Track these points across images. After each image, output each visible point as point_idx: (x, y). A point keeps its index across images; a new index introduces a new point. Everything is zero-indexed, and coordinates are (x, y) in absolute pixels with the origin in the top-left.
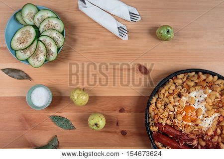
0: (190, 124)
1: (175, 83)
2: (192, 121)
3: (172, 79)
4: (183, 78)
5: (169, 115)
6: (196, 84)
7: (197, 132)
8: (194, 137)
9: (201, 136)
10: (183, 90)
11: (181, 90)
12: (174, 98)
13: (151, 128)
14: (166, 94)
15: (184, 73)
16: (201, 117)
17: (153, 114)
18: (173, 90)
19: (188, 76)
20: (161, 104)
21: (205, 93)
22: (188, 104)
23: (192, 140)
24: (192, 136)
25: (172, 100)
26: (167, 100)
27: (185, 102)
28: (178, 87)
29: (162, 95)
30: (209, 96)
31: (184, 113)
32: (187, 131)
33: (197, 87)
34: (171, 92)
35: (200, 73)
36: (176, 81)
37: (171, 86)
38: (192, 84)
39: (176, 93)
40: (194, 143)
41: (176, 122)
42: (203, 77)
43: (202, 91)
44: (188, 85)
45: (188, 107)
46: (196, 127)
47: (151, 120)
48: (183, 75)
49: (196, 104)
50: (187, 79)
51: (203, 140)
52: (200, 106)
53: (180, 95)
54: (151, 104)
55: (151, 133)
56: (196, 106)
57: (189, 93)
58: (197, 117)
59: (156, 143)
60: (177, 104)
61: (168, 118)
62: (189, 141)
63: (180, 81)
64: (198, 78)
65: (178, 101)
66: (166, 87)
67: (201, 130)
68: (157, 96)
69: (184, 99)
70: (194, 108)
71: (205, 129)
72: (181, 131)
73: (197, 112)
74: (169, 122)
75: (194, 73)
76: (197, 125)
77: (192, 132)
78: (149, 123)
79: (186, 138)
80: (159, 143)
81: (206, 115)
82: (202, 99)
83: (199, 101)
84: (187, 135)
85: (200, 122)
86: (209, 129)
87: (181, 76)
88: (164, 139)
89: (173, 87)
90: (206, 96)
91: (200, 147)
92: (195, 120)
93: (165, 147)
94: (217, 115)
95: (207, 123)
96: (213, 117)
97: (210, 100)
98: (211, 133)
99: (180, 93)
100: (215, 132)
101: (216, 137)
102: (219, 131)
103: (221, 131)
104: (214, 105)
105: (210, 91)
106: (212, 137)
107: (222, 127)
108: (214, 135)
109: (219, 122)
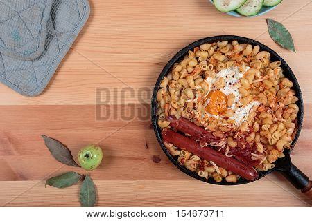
0: (217, 117)
1: (197, 58)
2: (219, 113)
3: (192, 50)
4: (210, 49)
5: (186, 104)
6: (229, 59)
7: (225, 129)
8: (222, 136)
9: (231, 134)
10: (207, 67)
11: (204, 67)
12: (195, 80)
13: (160, 123)
14: (184, 73)
15: (211, 42)
16: (233, 107)
17: (162, 102)
18: (194, 67)
19: (218, 47)
20: (175, 88)
21: (240, 72)
22: (216, 88)
23: (218, 139)
24: (218, 134)
25: (192, 83)
26: (183, 82)
27: (210, 85)
28: (201, 64)
29: (177, 74)
30: (246, 76)
31: (208, 101)
32: (211, 127)
33: (228, 63)
34: (190, 70)
35: (235, 42)
36: (199, 54)
37: (190, 61)
38: (222, 58)
39: (197, 72)
40: (220, 144)
41: (196, 113)
42: (239, 48)
43: (236, 68)
44: (216, 61)
45: (215, 91)
46: (225, 121)
47: (160, 111)
48: (210, 45)
49: (227, 88)
50: (215, 51)
51: (234, 139)
52: (232, 91)
53: (203, 76)
54: (160, 88)
55: (160, 130)
56: (226, 91)
57: (217, 72)
58: (227, 106)
59: (166, 144)
60: (198, 87)
61: (185, 108)
62: (214, 140)
63: (205, 55)
64: (231, 50)
65: (200, 84)
66: (184, 63)
67: (232, 125)
68: (170, 77)
69: (210, 81)
70: (224, 95)
71: (238, 124)
72: (203, 127)
73: (227, 100)
74: (185, 115)
75: (225, 43)
76: (226, 118)
77: (218, 129)
78: (158, 116)
79: (210, 136)
80: (171, 145)
81: (240, 104)
82: (234, 80)
83: (230, 84)
84: (211, 133)
85: (231, 113)
86: (243, 124)
87: (205, 46)
88: (180, 139)
89: (193, 63)
90: (241, 75)
91: (228, 149)
92: (224, 111)
93: (180, 150)
94: (256, 103)
95: (241, 116)
96: (250, 106)
97: (246, 82)
98: (245, 128)
99: (204, 71)
100: (251, 127)
101: (253, 135)
102: (257, 126)
103: (260, 126)
104: (252, 89)
105: (248, 68)
106: (247, 134)
107: (262, 120)
108: (250, 132)
109: (258, 113)
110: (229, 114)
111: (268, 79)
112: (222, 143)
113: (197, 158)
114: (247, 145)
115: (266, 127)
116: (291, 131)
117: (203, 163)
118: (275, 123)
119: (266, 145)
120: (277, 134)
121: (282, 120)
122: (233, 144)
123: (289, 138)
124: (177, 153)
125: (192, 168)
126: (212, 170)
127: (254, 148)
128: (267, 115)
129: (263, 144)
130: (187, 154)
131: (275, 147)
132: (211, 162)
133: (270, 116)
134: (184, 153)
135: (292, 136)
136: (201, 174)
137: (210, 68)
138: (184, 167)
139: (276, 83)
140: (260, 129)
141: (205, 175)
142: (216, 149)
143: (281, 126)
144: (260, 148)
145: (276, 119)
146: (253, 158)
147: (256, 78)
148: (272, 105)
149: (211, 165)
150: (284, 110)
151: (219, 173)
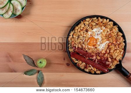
0: (92, 47)
1: (84, 24)
2: (93, 46)
3: (83, 21)
4: (89, 21)
5: (80, 42)
6: (97, 24)
7: (96, 52)
8: (94, 55)
9: (98, 54)
10: (88, 28)
11: (87, 27)
12: (83, 33)
13: (70, 50)
14: (79, 30)
16: (99, 43)
17: (70, 41)
18: (83, 28)
19: (93, 20)
20: (76, 36)
21: (101, 29)
22: (92, 36)
23: (93, 56)
24: (93, 54)
25: (82, 33)
26: (79, 33)
29: (76, 30)
30: (104, 31)
31: (89, 41)
32: (90, 51)
33: (97, 26)
34: (82, 29)
35: (99, 18)
36: (85, 22)
37: (82, 25)
38: (94, 24)
39: (84, 30)
41: (84, 45)
42: (101, 20)
43: (100, 28)
44: (92, 25)
46: (95, 49)
47: (70, 45)
48: (89, 19)
49: (96, 36)
51: (99, 56)
52: (98, 37)
53: (87, 31)
54: (70, 36)
55: (70, 52)
56: (96, 37)
57: (93, 29)
58: (96, 43)
59: (72, 58)
60: (85, 35)
61: (79, 44)
62: (91, 56)
63: (88, 23)
64: (98, 21)
65: (86, 34)
66: (79, 26)
67: (98, 51)
68: (74, 31)
69: (89, 33)
70: (95, 38)
71: (101, 50)
72: (87, 51)
73: (96, 40)
74: (80, 46)
75: (96, 18)
76: (96, 48)
77: (93, 52)
78: (69, 47)
79: (89, 55)
80: (74, 58)
81: (101, 42)
82: (99, 33)
83: (97, 34)
86: (103, 50)
87: (88, 19)
88: (77, 56)
89: (83, 26)
90: (102, 31)
91: (97, 60)
92: (95, 45)
93: (77, 61)
94: (108, 42)
95: (102, 47)
96: (105, 43)
97: (104, 33)
98: (104, 52)
99: (87, 29)
100: (106, 51)
101: (107, 55)
102: (108, 51)
103: (110, 51)
104: (106, 36)
105: (105, 28)
106: (104, 54)
107: (110, 49)
108: (106, 53)
109: (109, 46)
110: (97, 46)
111: (113, 32)
112: (94, 58)
113: (84, 64)
114: (104, 58)
115: (112, 51)
116: (122, 53)
117: (87, 66)
118: (116, 50)
119: (112, 58)
120: (116, 54)
121: (118, 49)
122: (99, 58)
123: (121, 56)
124: (76, 62)
125: (83, 68)
126: (90, 68)
127: (107, 60)
128: (112, 47)
129: (111, 58)
130: (80, 62)
131: (115, 59)
132: (90, 65)
133: (113, 47)
134: (79, 62)
135: (122, 55)
136: (86, 70)
137: (90, 28)
138: (79, 67)
139: (116, 34)
140: (110, 52)
141: (87, 70)
142: (92, 60)
143: (118, 51)
144: (110, 60)
145: (116, 48)
146: (107, 64)
147: (108, 32)
148: (114, 43)
149: (90, 67)
150: (119, 44)
151: (93, 69)
